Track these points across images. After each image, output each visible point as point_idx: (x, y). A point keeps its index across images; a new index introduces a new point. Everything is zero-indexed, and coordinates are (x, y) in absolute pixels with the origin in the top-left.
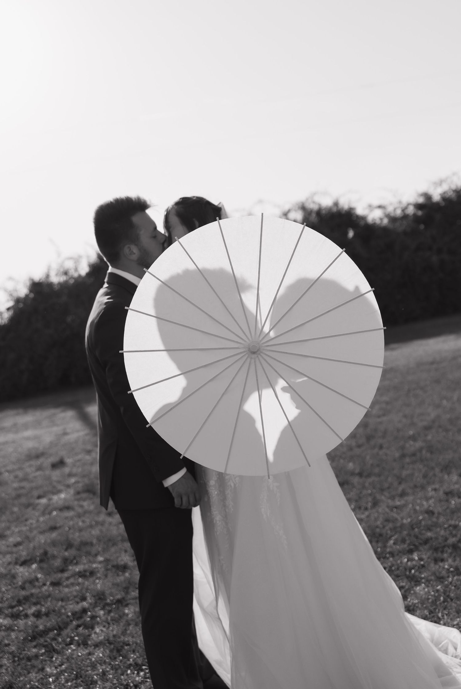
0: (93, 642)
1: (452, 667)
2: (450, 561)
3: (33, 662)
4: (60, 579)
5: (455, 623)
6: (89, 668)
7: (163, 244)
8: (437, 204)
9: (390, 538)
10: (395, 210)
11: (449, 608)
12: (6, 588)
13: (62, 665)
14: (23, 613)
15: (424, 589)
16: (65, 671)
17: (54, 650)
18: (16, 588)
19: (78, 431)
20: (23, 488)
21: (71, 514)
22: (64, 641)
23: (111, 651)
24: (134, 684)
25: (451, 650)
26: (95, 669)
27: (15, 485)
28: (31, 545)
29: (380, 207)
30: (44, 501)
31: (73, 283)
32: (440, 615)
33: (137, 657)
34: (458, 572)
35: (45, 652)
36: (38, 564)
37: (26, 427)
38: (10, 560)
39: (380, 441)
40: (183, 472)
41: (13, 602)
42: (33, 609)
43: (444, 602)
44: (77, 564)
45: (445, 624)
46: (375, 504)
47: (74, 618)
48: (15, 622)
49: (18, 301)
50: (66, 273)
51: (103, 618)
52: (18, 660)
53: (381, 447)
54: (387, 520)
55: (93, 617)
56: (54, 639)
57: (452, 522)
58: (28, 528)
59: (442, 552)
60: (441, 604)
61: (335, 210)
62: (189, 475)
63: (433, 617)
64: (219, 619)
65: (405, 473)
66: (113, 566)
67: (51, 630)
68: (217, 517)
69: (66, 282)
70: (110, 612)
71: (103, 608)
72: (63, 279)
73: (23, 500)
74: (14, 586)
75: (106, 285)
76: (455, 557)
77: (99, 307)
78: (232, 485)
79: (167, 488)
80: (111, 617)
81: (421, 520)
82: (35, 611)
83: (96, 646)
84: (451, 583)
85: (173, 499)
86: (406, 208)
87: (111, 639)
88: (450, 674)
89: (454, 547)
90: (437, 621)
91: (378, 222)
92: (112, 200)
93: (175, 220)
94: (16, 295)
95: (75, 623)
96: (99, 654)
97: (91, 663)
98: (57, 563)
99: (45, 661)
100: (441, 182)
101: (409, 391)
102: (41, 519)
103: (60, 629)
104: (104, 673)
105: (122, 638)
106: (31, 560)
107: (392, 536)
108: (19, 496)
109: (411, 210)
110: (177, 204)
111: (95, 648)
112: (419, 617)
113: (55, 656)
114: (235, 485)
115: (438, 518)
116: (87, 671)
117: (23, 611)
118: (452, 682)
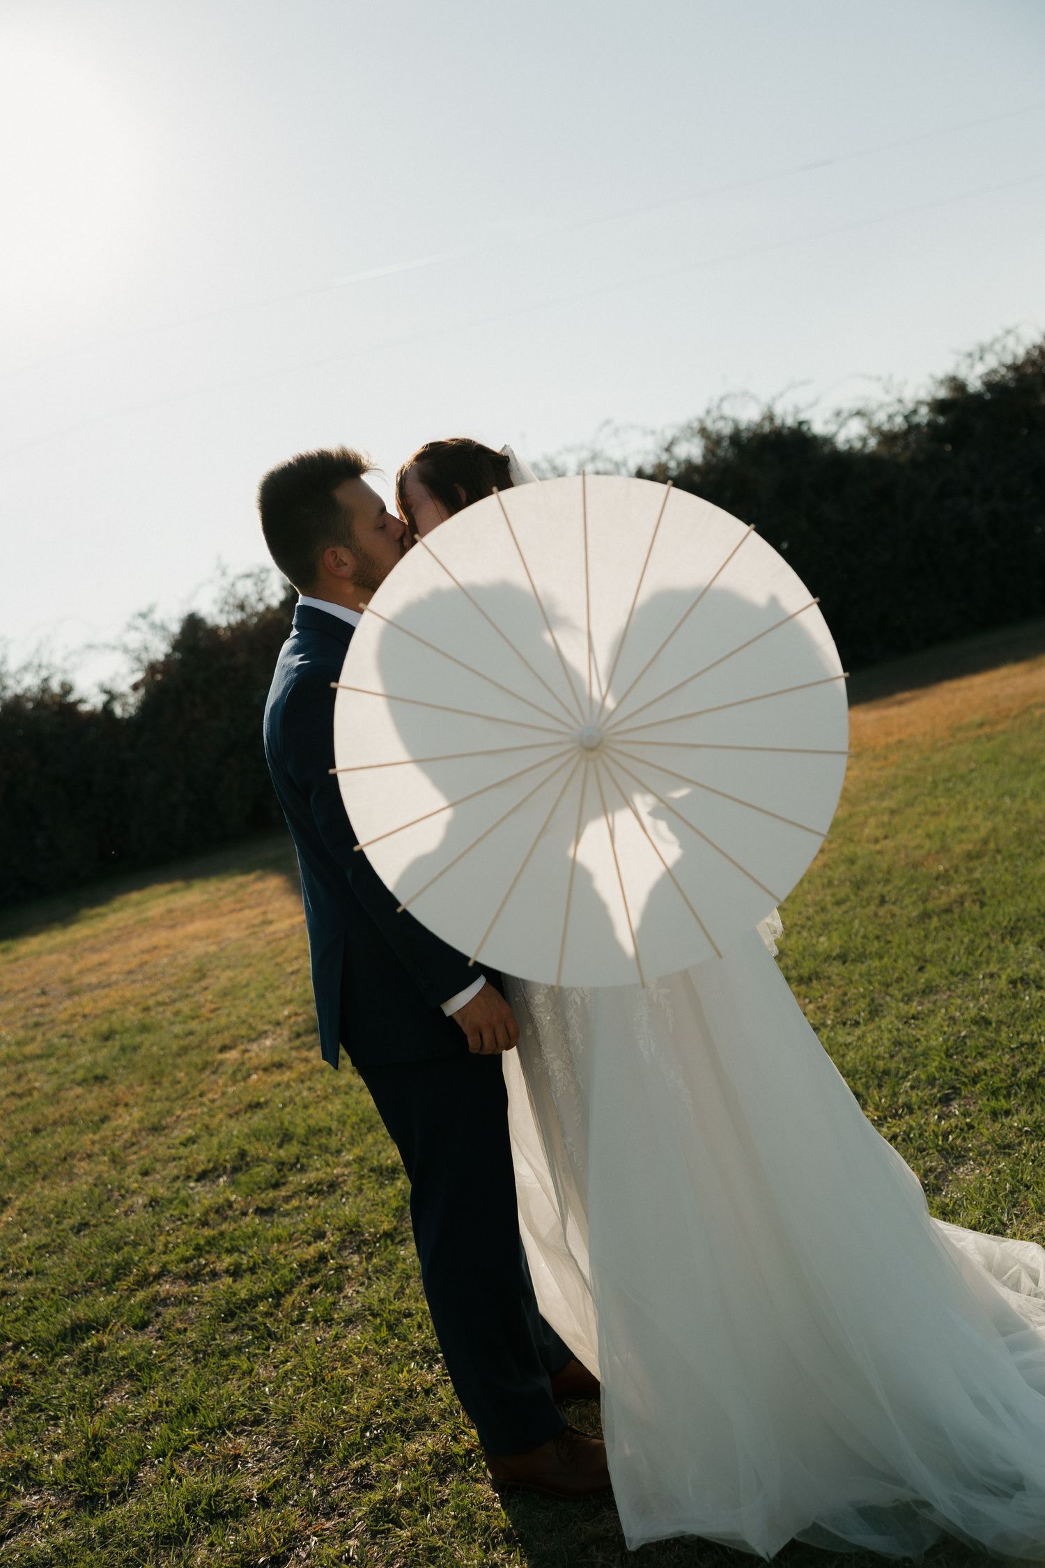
0: (342, 1315)
1: (1030, 1315)
2: (1023, 1111)
3: (233, 1360)
4: (273, 1201)
5: (1035, 1230)
6: (338, 1364)
7: (401, 539)
8: (978, 397)
9: (904, 1077)
10: (890, 417)
11: (1023, 1203)
12: (172, 1226)
13: (287, 1361)
14: (208, 1269)
15: (973, 1170)
16: (292, 1372)
17: (271, 1335)
18: (191, 1223)
19: (290, 916)
20: (191, 1033)
21: (287, 1076)
22: (287, 1316)
23: (377, 1329)
24: (423, 1388)
25: (1026, 1282)
26: (349, 1366)
27: (177, 1029)
28: (215, 1141)
29: (859, 413)
30: (232, 1055)
31: (256, 625)
32: (1005, 1218)
33: (427, 1337)
34: (1037, 1132)
35: (253, 1339)
36: (228, 1177)
37: (190, 914)
38: (176, 1172)
39: (880, 889)
40: (480, 983)
41: (187, 1251)
42: (227, 1261)
43: (1012, 1192)
44: (303, 1170)
45: (1014, 1236)
46: (875, 1012)
47: (303, 1274)
48: (194, 1288)
49: (152, 668)
50: (242, 607)
51: (361, 1270)
52: (204, 1358)
53: (883, 901)
54: (898, 1043)
55: (340, 1269)
56: (268, 1314)
57: (1025, 1038)
58: (205, 1109)
59: (1007, 1097)
60: (1006, 1196)
61: (767, 428)
62: (492, 990)
63: (992, 1222)
64: (572, 1257)
65: (929, 949)
66: (372, 1170)
67: (262, 1297)
68: (554, 1062)
69: (243, 623)
70: (370, 1256)
71: (358, 1250)
72: (236, 617)
73: (194, 1057)
74: (185, 1221)
75: (294, 632)
76: (1032, 1104)
77: (286, 677)
78: (578, 1000)
79: (451, 1017)
80: (374, 1266)
81: (965, 1037)
82: (230, 1265)
83: (349, 1321)
84: (1025, 1155)
85: (465, 1037)
86: (915, 412)
87: (376, 1306)
88: (1026, 1327)
89: (1031, 1085)
90: (999, 1230)
91: (858, 445)
92: (291, 460)
93: (418, 491)
94: (147, 658)
95: (306, 1281)
96: (355, 1337)
97: (339, 1354)
98: (264, 1172)
99: (255, 1355)
100: (982, 352)
101: (935, 784)
102: (231, 1090)
103: (278, 1296)
104: (365, 1371)
105: (396, 1305)
106: (215, 1169)
107: (908, 1073)
108: (184, 1050)
109: (924, 415)
110: (420, 458)
111: (346, 1326)
112: (963, 1226)
113: (273, 1344)
114: (583, 999)
115: (998, 1031)
116: (335, 1369)
117: (206, 1265)
118: (1031, 1341)
